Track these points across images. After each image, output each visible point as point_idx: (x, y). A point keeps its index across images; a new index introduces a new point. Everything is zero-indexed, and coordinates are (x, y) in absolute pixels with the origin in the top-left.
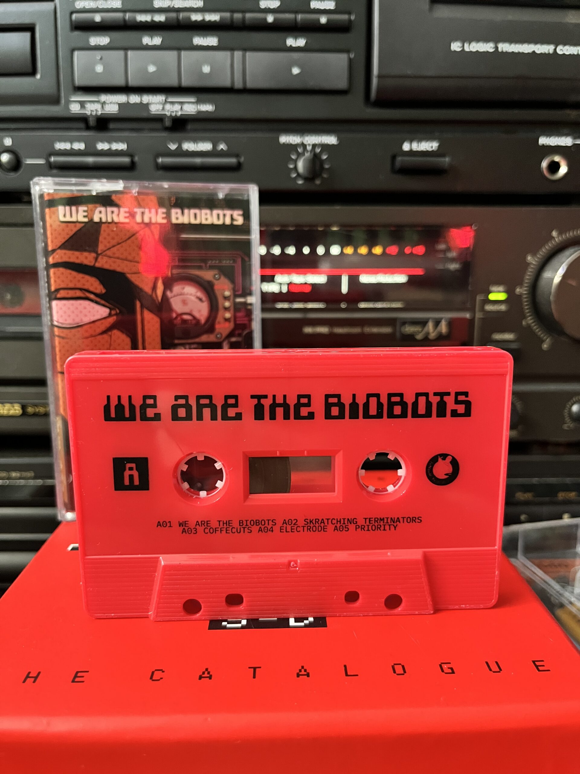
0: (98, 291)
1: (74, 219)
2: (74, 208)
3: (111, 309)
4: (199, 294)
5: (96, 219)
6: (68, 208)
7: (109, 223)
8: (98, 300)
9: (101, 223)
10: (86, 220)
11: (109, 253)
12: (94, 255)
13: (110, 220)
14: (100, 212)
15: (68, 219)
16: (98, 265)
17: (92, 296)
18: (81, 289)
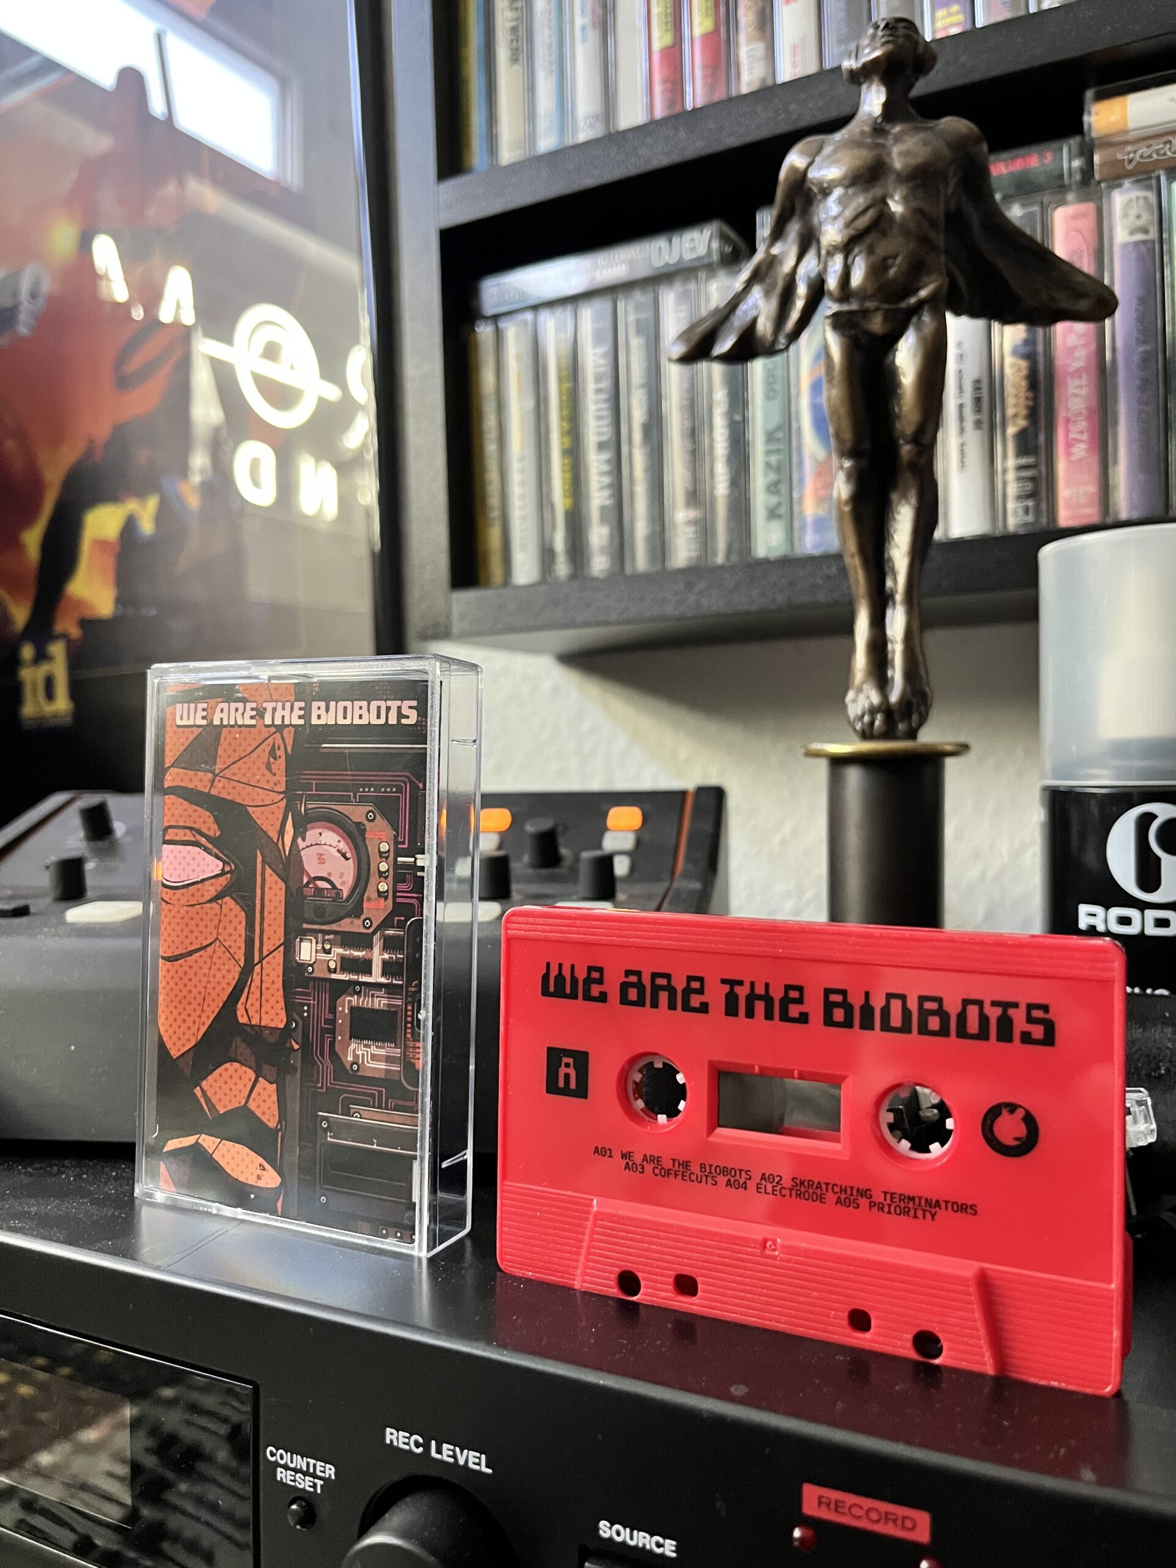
0: (211, 834)
1: (191, 722)
7: (232, 726)
8: (210, 846)
11: (228, 773)
12: (210, 776)
15: (185, 722)
16: (214, 792)
17: (203, 840)
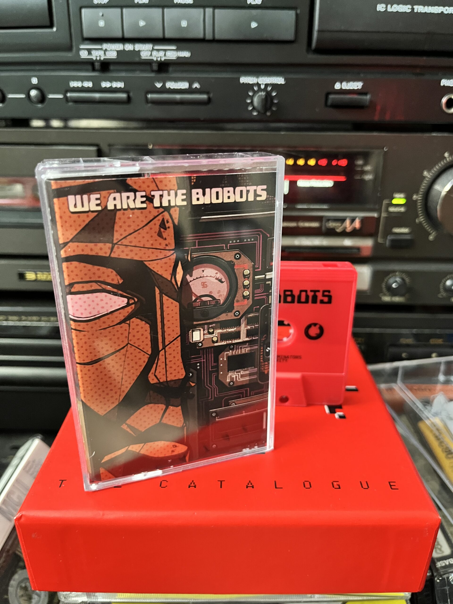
2: (85, 197)
3: (129, 299)
4: (219, 276)
5: (110, 207)
6: (78, 197)
9: (115, 210)
10: (99, 208)
13: (125, 207)
14: (115, 199)
18: (96, 282)
